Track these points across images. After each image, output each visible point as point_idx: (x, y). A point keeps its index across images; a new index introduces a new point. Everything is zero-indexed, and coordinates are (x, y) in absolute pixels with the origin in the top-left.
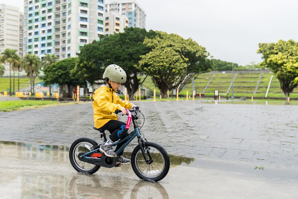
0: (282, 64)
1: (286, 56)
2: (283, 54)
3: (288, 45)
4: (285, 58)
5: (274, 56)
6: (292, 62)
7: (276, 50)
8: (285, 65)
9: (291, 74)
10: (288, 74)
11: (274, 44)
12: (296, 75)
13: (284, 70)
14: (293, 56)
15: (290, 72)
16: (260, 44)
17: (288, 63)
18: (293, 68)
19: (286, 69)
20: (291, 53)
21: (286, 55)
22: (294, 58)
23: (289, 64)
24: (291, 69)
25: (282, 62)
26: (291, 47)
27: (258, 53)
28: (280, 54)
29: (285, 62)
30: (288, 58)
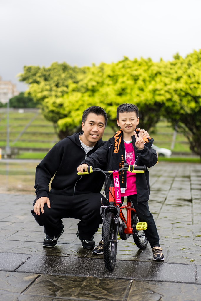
0: (44, 98)
1: (48, 87)
2: (47, 83)
3: (56, 70)
4: (47, 90)
5: (33, 87)
6: (56, 96)
7: (40, 77)
8: (46, 100)
9: (55, 115)
10: (51, 115)
11: (39, 69)
12: (61, 116)
13: (45, 108)
14: (60, 87)
15: (52, 111)
16: (25, 67)
17: (50, 98)
18: (56, 105)
19: (47, 107)
20: (57, 82)
21: (50, 85)
22: (60, 89)
23: (52, 98)
24: (54, 106)
25: (43, 97)
26: (59, 73)
27: (20, 81)
28: (43, 83)
29: (47, 96)
30: (51, 90)
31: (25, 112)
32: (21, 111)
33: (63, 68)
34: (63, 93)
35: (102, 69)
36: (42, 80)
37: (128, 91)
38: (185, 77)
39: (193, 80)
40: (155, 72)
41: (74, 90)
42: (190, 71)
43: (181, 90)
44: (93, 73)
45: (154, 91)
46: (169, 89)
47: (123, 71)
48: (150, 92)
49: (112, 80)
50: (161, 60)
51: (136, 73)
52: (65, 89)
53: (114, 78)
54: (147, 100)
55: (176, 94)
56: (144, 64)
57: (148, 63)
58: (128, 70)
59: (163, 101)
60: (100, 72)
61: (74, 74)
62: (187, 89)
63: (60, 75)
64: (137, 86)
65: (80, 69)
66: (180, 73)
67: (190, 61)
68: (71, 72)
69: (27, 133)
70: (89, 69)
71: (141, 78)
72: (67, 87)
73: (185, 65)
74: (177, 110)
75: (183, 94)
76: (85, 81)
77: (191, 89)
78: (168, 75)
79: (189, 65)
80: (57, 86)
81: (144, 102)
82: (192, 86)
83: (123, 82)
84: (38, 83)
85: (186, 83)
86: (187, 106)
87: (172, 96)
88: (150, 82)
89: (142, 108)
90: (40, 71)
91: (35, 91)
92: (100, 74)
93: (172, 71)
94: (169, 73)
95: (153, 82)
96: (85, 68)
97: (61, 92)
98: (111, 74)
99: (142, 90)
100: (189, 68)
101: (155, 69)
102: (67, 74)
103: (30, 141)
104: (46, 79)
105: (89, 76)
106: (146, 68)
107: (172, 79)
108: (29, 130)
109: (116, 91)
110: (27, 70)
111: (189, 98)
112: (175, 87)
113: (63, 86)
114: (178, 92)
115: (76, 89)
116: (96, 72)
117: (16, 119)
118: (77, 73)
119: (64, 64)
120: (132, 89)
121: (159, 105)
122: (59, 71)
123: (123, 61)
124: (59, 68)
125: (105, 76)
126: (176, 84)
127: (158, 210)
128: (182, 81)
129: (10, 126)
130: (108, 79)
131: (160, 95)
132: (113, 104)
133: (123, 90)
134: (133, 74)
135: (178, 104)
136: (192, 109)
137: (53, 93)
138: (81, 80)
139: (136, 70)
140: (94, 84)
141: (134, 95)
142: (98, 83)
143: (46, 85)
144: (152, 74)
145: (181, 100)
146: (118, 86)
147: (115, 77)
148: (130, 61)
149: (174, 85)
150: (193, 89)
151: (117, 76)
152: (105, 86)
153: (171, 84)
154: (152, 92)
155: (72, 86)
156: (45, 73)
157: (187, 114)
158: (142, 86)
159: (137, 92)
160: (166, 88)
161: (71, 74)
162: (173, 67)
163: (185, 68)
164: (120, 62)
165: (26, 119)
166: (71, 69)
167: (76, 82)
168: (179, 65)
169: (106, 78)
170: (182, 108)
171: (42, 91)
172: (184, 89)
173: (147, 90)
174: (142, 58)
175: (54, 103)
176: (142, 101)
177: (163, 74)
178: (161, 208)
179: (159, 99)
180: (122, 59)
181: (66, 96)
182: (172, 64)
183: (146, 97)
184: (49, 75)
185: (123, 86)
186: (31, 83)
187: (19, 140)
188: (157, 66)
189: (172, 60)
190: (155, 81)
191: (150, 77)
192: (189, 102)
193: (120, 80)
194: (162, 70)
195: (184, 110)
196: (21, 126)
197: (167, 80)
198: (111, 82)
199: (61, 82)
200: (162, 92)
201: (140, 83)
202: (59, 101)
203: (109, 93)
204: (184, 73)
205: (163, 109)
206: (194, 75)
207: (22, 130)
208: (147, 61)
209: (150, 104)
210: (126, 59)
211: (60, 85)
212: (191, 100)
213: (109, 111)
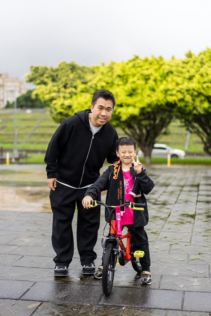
0: (52, 99)
1: (56, 89)
2: (55, 84)
3: (64, 71)
4: (55, 91)
5: (40, 88)
6: (64, 97)
7: (47, 77)
8: (54, 102)
9: (63, 117)
10: (59, 117)
11: (46, 69)
13: (53, 110)
14: (69, 88)
15: (61, 113)
16: (32, 67)
17: (58, 100)
18: (65, 107)
19: (56, 109)
20: (65, 83)
21: (58, 86)
22: (68, 91)
23: (60, 100)
24: (63, 108)
25: (50, 98)
26: (67, 73)
27: (27, 82)
28: (50, 84)
29: (55, 98)
30: (59, 91)
31: (32, 112)
32: (29, 111)
33: (71, 67)
34: (72, 95)
35: (111, 69)
36: (49, 81)
37: (139, 91)
38: (198, 76)
39: (206, 79)
40: (166, 71)
41: (82, 91)
42: (202, 70)
43: (194, 90)
44: (103, 73)
45: (166, 91)
46: (182, 89)
47: (133, 70)
48: (162, 92)
49: (122, 81)
50: (173, 58)
51: (146, 72)
52: (73, 90)
53: (123, 78)
54: (158, 101)
55: (188, 94)
56: (155, 62)
57: (159, 62)
58: (139, 69)
59: (175, 101)
60: (109, 71)
61: (82, 75)
62: (199, 88)
63: (68, 76)
64: (148, 86)
65: (88, 69)
66: (192, 72)
67: (202, 59)
68: (79, 71)
69: (36, 135)
70: (98, 68)
71: (152, 78)
72: (75, 87)
73: (198, 64)
74: (190, 110)
75: (196, 93)
76: (94, 82)
77: (204, 88)
78: (179, 74)
79: (202, 63)
80: (65, 87)
81: (155, 103)
82: (205, 85)
83: (134, 82)
84: (45, 83)
85: (199, 82)
86: (200, 106)
87: (184, 96)
88: (161, 81)
89: (153, 109)
90: (47, 72)
91: (43, 93)
92: (110, 74)
93: (184, 70)
94: (182, 73)
95: (164, 82)
96: (94, 68)
97: (69, 93)
98: (121, 74)
99: (153, 90)
100: (202, 67)
101: (166, 68)
102: (76, 74)
103: (39, 143)
104: (54, 80)
105: (99, 76)
106: (157, 66)
107: (185, 78)
108: (37, 131)
109: (126, 91)
110: (34, 70)
111: (202, 98)
112: (187, 87)
113: (72, 87)
114: (191, 92)
115: (85, 90)
116: (105, 72)
117: (24, 120)
118: (86, 73)
119: (72, 64)
120: (142, 90)
121: (171, 106)
122: (67, 71)
123: (134, 60)
124: (67, 68)
125: (114, 76)
126: (188, 83)
127: (159, 229)
128: (195, 80)
129: (17, 127)
130: (118, 79)
131: (172, 95)
132: (124, 105)
133: (134, 90)
134: (144, 74)
135: (190, 104)
136: (205, 110)
137: (62, 95)
138: (90, 81)
139: (147, 69)
140: (104, 84)
141: (145, 95)
142: (107, 83)
143: (54, 86)
144: (163, 74)
145: (193, 100)
146: (129, 86)
147: (125, 77)
148: (141, 60)
149: (186, 85)
150: (206, 89)
151: (128, 75)
152: (115, 87)
153: (183, 83)
154: (164, 92)
155: (81, 87)
156: (52, 73)
157: (200, 115)
158: (153, 86)
159: (148, 92)
160: (178, 88)
161: (80, 75)
162: (185, 65)
163: (198, 66)
164: (130, 61)
165: (34, 120)
166: (79, 68)
167: (85, 83)
168: (191, 64)
169: (116, 78)
170: (195, 108)
171: (50, 93)
172: (196, 89)
173: (158, 90)
174: (153, 56)
175: (62, 105)
176: (153, 102)
177: (175, 73)
178: (163, 227)
179: (171, 99)
180: (133, 57)
181: (74, 97)
182: (184, 63)
183: (157, 97)
184: (57, 75)
185: (134, 86)
186: (39, 84)
187: (27, 142)
188: (169, 65)
189: (185, 59)
190: (167, 81)
191: (161, 76)
192: (202, 102)
193: (131, 80)
194: (173, 69)
195: (197, 111)
196: (29, 127)
197: (179, 80)
198: (120, 83)
199: (69, 82)
200: (174, 92)
201: (151, 83)
202: (67, 103)
203: (119, 94)
204: (197, 72)
205: (175, 110)
206: (207, 74)
207: (30, 131)
208: (158, 59)
209: (161, 105)
210: (137, 57)
211: (68, 86)
212: (204, 100)
213: (119, 113)
